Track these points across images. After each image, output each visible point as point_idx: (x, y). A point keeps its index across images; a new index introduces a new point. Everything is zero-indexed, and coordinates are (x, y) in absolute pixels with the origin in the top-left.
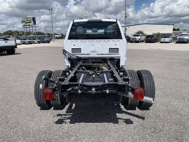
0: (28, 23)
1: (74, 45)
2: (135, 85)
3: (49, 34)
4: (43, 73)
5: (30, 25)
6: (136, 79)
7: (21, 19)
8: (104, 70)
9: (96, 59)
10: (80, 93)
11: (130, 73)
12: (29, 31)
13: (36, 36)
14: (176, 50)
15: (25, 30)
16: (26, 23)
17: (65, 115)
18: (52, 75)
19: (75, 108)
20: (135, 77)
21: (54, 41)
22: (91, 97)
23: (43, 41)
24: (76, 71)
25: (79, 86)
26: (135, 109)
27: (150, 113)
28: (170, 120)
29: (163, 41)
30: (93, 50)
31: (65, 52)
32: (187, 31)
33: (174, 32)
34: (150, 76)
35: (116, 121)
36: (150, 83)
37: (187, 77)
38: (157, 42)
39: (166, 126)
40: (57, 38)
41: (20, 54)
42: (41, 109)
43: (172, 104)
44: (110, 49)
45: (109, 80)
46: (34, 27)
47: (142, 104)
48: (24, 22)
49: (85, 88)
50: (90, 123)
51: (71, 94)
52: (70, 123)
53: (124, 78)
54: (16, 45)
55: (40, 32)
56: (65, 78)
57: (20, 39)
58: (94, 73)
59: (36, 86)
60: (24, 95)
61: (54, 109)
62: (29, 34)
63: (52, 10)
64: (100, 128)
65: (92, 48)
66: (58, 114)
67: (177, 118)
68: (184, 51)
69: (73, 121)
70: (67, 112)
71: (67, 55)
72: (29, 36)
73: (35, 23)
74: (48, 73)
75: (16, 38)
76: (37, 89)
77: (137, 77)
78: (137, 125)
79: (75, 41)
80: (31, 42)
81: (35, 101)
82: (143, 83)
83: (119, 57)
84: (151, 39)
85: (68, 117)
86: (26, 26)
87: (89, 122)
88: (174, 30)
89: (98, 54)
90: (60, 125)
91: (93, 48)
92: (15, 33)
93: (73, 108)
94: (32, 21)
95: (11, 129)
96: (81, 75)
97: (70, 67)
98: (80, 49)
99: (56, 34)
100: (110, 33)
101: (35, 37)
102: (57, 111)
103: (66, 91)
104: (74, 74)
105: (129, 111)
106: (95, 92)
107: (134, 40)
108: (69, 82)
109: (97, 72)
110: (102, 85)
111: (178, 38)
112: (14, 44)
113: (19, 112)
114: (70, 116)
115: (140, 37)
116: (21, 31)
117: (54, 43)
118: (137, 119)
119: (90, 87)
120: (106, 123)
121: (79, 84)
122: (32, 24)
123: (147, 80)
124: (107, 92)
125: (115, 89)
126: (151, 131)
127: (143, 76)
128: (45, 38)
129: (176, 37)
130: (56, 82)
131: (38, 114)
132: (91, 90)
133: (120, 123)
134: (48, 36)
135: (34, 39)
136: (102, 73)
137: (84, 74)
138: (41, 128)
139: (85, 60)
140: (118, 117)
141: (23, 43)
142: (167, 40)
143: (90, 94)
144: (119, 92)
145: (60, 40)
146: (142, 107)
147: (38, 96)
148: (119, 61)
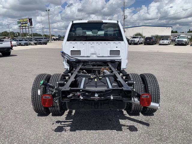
0: (24, 23)
1: (74, 47)
2: (139, 90)
3: (45, 35)
4: (41, 76)
5: (26, 26)
6: (139, 83)
7: (17, 20)
8: (106, 73)
9: (96, 62)
10: (82, 99)
11: (134, 76)
12: (25, 32)
13: (32, 37)
14: (175, 52)
15: (21, 31)
16: (22, 24)
17: (64, 122)
18: (51, 79)
19: (75, 113)
20: (139, 81)
21: (51, 42)
22: (93, 104)
23: (40, 42)
24: (77, 75)
25: (81, 91)
26: (139, 115)
27: (154, 118)
28: (176, 127)
29: (161, 43)
30: (93, 52)
31: (63, 54)
32: (185, 33)
33: (173, 34)
34: (154, 80)
35: (119, 128)
36: (154, 88)
37: (188, 80)
38: (155, 44)
39: (173, 133)
40: (55, 40)
41: (16, 55)
42: (38, 115)
43: (176, 108)
44: (110, 51)
45: (113, 85)
46: (30, 28)
47: (147, 109)
48: (20, 23)
49: (87, 94)
50: (92, 131)
51: (72, 100)
52: (70, 131)
53: (128, 83)
54: (12, 46)
55: (37, 34)
56: (65, 83)
57: (16, 41)
58: (95, 77)
59: (33, 91)
60: (20, 100)
61: (53, 115)
62: (25, 35)
63: (49, 11)
64: (102, 136)
65: (92, 51)
66: (57, 121)
67: (183, 124)
68: (184, 53)
69: (74, 128)
70: (67, 118)
71: (66, 57)
72: (25, 37)
73: (31, 24)
74: (47, 77)
75: (11, 39)
76: (35, 94)
77: (141, 80)
78: (142, 133)
79: (74, 43)
80: (27, 43)
81: (32, 106)
82: (148, 87)
83: (121, 60)
84: (150, 41)
85: (67, 124)
86: (22, 27)
87: (90, 130)
88: (172, 32)
89: (98, 57)
90: (59, 133)
91: (94, 50)
92: (11, 35)
93: (73, 114)
94: (29, 22)
95: (6, 138)
96: (82, 80)
97: (68, 70)
98: (80, 51)
99: (54, 36)
100: (111, 35)
101: (32, 39)
102: (56, 117)
103: (67, 98)
104: (74, 78)
105: (132, 117)
106: (98, 98)
107: (133, 42)
108: (70, 88)
109: (99, 76)
110: (106, 91)
111: (176, 40)
112: (10, 46)
113: (14, 118)
114: (70, 123)
115: (139, 39)
116: (17, 32)
117: (51, 45)
118: (141, 125)
119: (93, 93)
120: (109, 131)
121: (81, 90)
122: (28, 25)
123: (152, 84)
124: (111, 98)
125: (119, 95)
126: (157, 139)
127: (147, 80)
128: (41, 39)
129: (174, 39)
130: (56, 87)
131: (35, 121)
132: (94, 96)
133: (123, 130)
134: (44, 37)
135: (31, 41)
136: (104, 76)
137: (85, 78)
138: (39, 137)
139: (85, 62)
140: (121, 123)
141: (19, 44)
142: (166, 42)
143: (93, 100)
144: (124, 98)
145: (57, 42)
146: (146, 112)
147: (35, 102)
148: (120, 63)
